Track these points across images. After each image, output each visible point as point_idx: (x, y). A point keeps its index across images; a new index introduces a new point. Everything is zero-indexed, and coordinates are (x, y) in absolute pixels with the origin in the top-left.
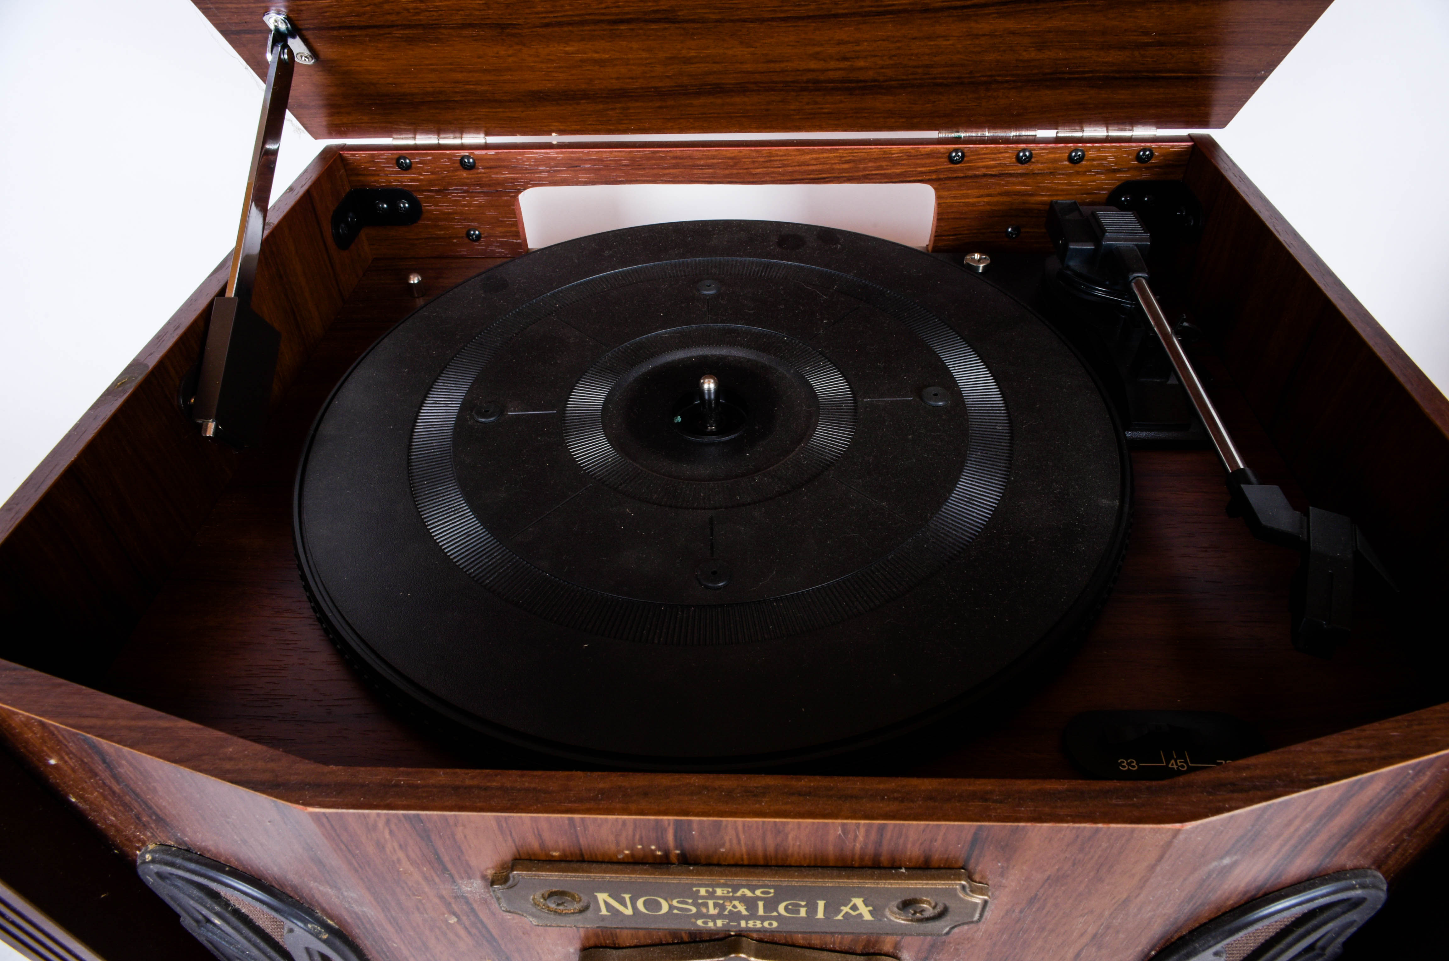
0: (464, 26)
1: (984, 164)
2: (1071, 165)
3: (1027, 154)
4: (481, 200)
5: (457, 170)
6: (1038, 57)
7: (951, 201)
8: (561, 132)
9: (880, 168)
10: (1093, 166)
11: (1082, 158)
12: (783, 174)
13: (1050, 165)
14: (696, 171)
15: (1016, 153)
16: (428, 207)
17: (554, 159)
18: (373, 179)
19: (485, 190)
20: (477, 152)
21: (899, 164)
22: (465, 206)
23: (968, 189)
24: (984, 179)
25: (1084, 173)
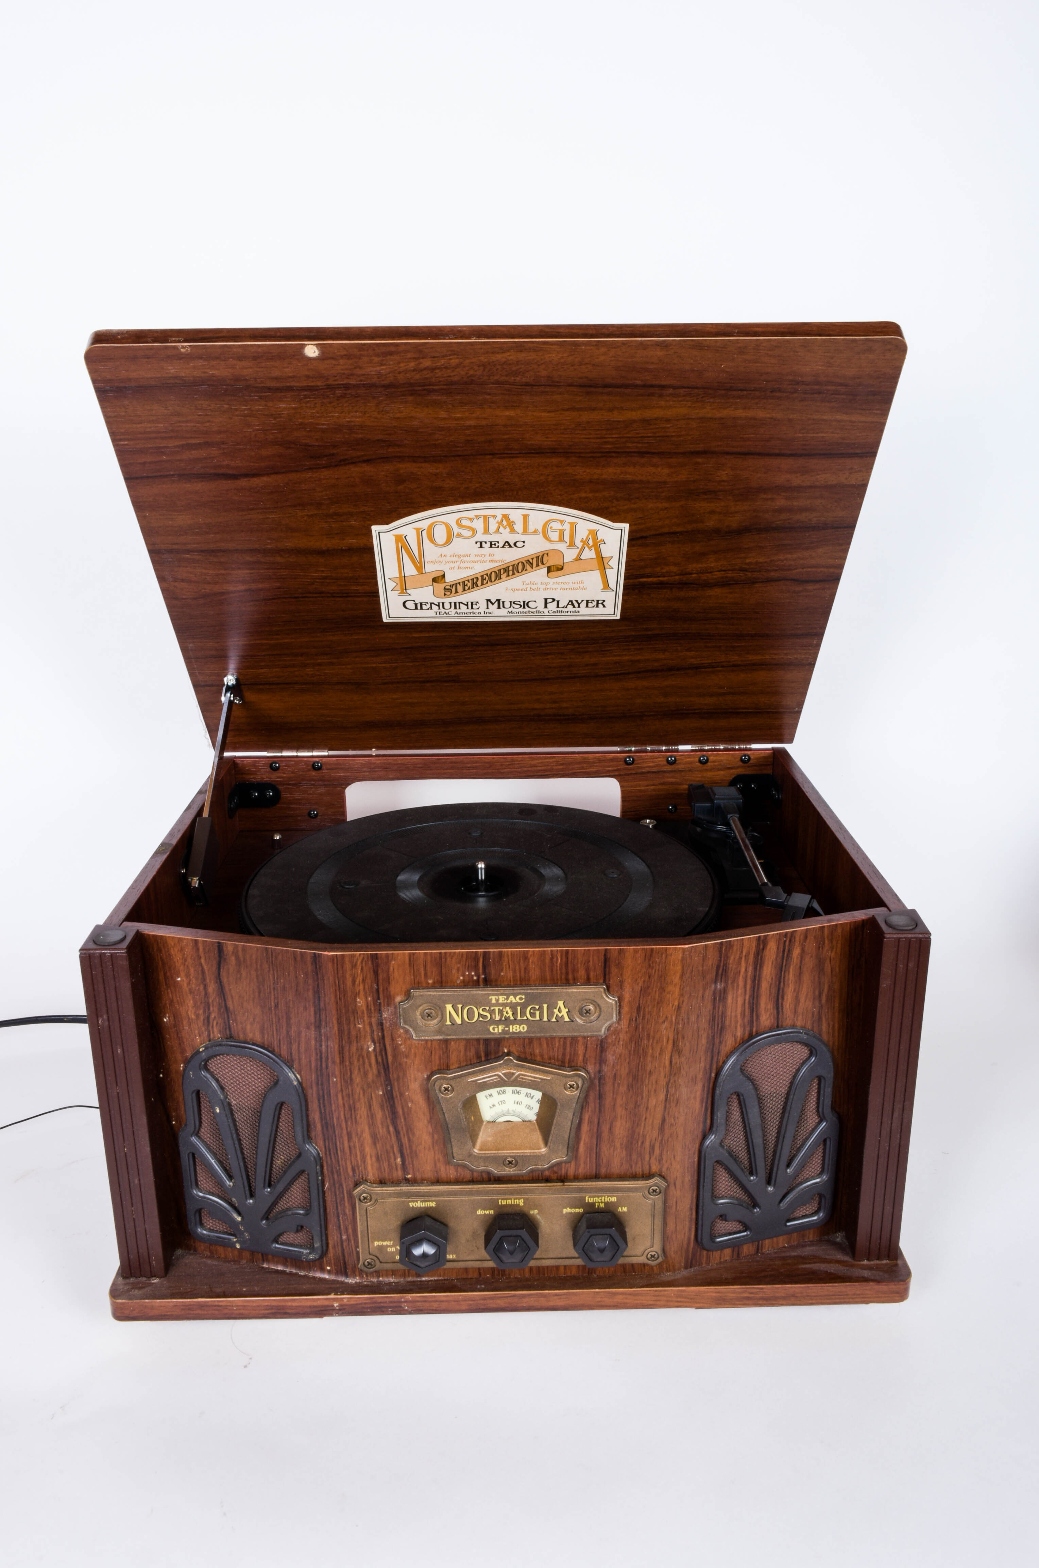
0: (338, 683)
1: (648, 766)
2: (700, 765)
3: (673, 759)
4: (321, 790)
5: (309, 770)
7: (630, 789)
8: (378, 748)
9: (583, 768)
10: (715, 766)
11: (707, 761)
12: (520, 772)
13: (688, 765)
14: (465, 771)
15: (665, 759)
16: (285, 795)
17: (375, 764)
18: (252, 777)
19: (326, 783)
20: (324, 759)
21: (594, 766)
22: (310, 794)
23: (640, 781)
24: (649, 775)
25: (711, 770)
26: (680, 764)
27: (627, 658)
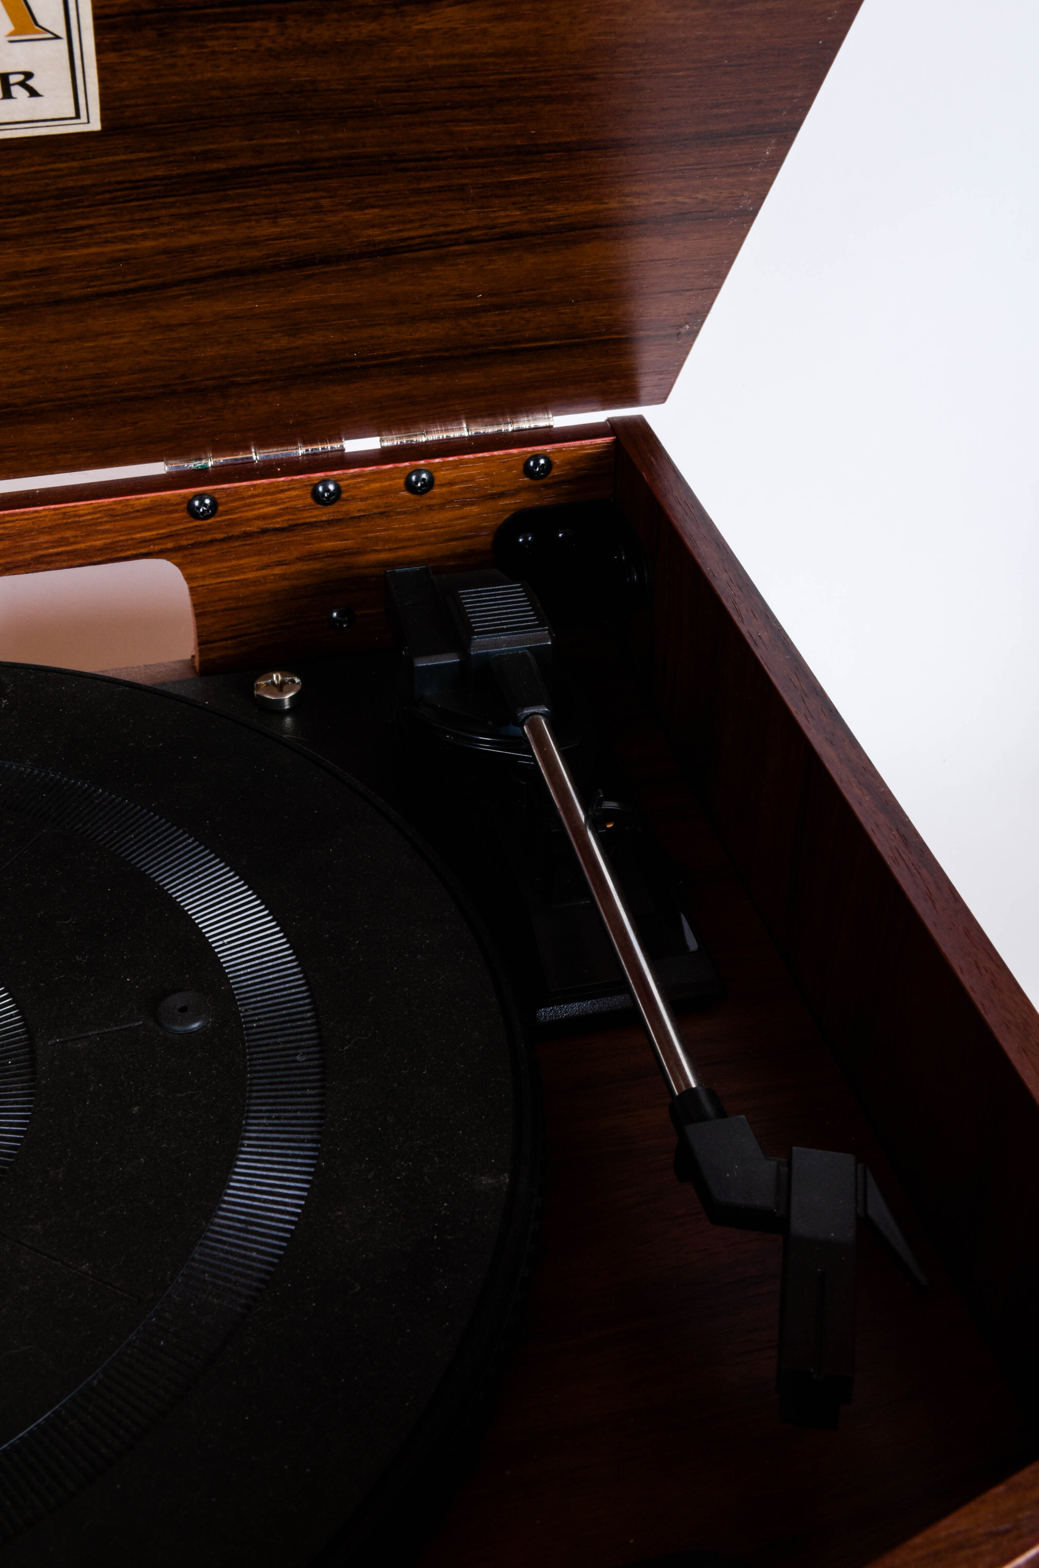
1: (256, 512)
2: (413, 497)
3: (331, 487)
6: (294, 345)
7: (213, 581)
9: (64, 541)
10: (452, 493)
11: (429, 485)
13: (377, 501)
15: (310, 489)
21: (98, 532)
23: (241, 558)
24: (265, 538)
25: (442, 506)
26: (353, 498)
27: (149, 244)
